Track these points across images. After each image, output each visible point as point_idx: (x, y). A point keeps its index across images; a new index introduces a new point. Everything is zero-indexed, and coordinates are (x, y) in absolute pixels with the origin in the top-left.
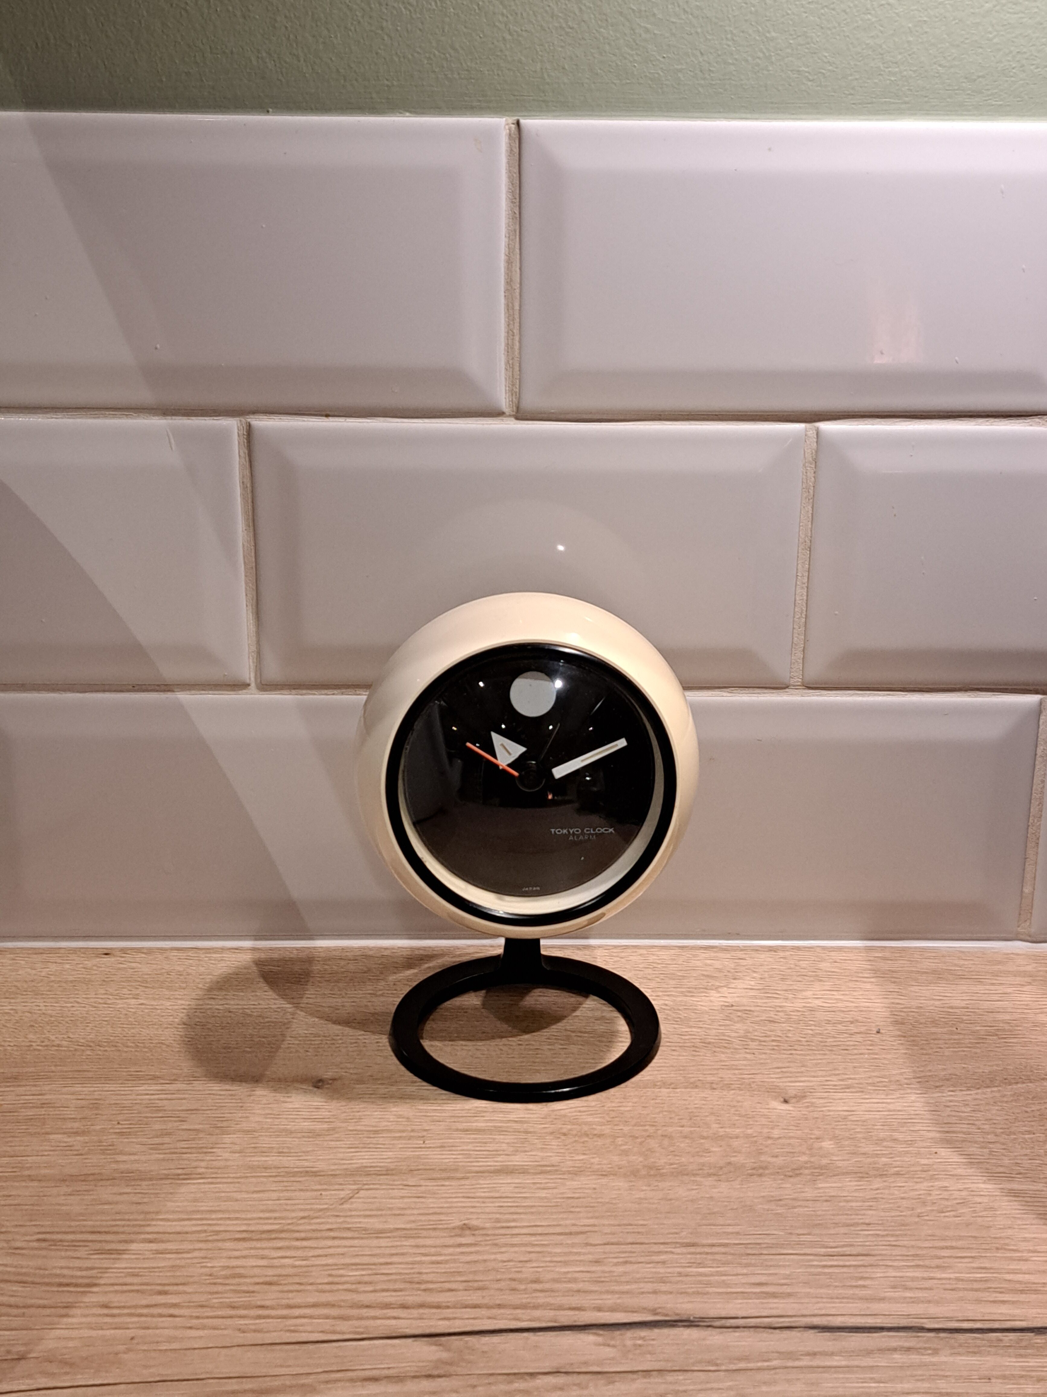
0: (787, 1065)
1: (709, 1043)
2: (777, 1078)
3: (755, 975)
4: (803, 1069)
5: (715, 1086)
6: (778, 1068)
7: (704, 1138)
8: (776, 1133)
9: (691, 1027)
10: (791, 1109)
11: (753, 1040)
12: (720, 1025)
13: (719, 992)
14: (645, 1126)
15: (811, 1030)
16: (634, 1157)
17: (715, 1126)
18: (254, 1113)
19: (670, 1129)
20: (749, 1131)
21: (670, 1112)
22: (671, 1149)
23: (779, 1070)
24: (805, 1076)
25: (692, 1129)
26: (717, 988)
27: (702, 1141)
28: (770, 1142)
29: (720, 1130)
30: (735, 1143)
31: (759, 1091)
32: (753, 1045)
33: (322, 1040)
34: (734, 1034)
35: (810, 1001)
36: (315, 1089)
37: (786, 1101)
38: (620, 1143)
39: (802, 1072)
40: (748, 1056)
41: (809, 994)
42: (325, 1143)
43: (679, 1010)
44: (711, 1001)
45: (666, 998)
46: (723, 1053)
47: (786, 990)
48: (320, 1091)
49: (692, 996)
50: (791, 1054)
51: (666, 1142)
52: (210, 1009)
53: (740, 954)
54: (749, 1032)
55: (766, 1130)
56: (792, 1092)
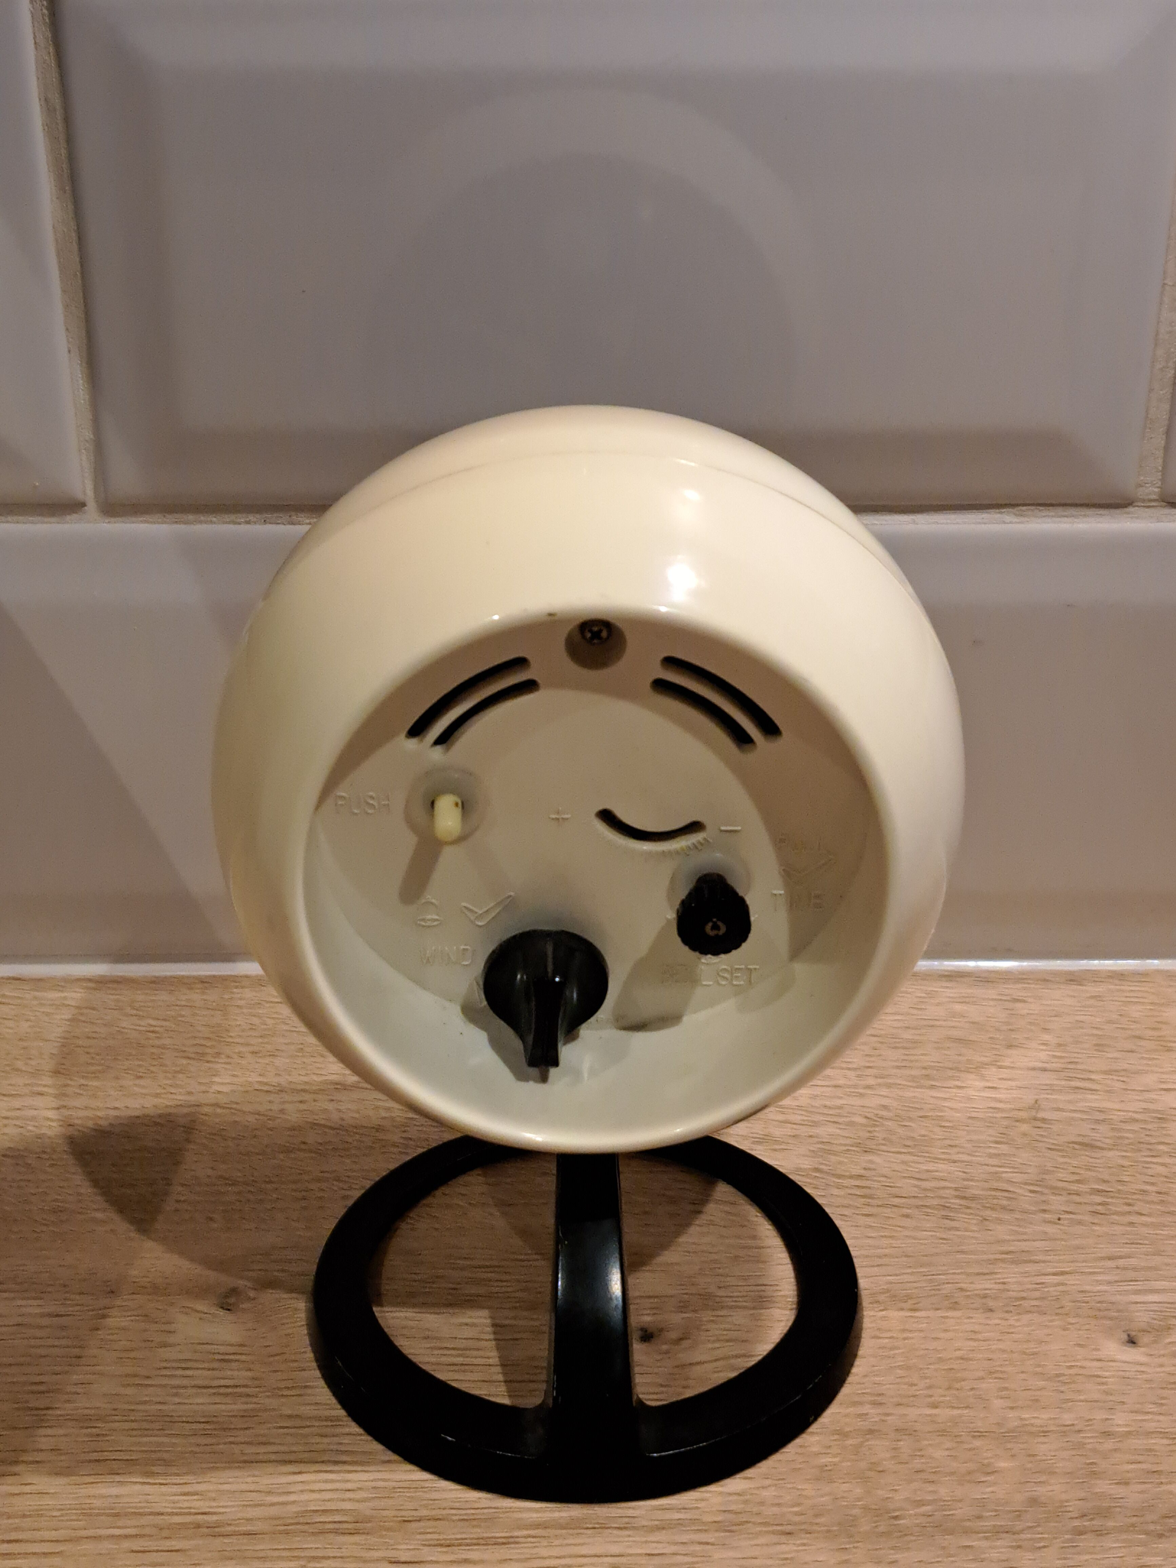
0: (1126, 1250)
1: (973, 1198)
2: (1109, 1283)
3: (1046, 1037)
4: (1157, 1260)
5: (991, 1303)
6: (1110, 1258)
7: (979, 1435)
8: (1121, 1420)
9: (936, 1160)
10: (1144, 1359)
11: (1055, 1190)
12: (991, 1156)
13: (983, 1077)
14: (861, 1403)
15: (1163, 1164)
16: (845, 1487)
17: (997, 1403)
18: (102, 1374)
19: (912, 1413)
20: (1067, 1418)
21: (908, 1368)
22: (917, 1463)
23: (1110, 1264)
24: (1164, 1278)
25: (956, 1412)
26: (977, 1069)
27: (977, 1443)
28: (1109, 1445)
29: (1011, 1414)
30: (1044, 1448)
31: (1078, 1316)
32: (1057, 1202)
33: (239, 1193)
34: (1018, 1178)
35: (1152, 1096)
36: (222, 1312)
37: (1132, 1341)
38: (815, 1449)
39: (1156, 1268)
40: (1051, 1229)
41: (1150, 1080)
42: (237, 1449)
43: (910, 1119)
44: (969, 1099)
45: (884, 1091)
46: (1000, 1221)
47: (1106, 1072)
48: (229, 1317)
49: (932, 1087)
50: (1131, 1224)
51: (905, 1445)
52: (34, 1118)
53: (1015, 990)
54: (1047, 1172)
55: (1100, 1415)
56: (1142, 1318)
